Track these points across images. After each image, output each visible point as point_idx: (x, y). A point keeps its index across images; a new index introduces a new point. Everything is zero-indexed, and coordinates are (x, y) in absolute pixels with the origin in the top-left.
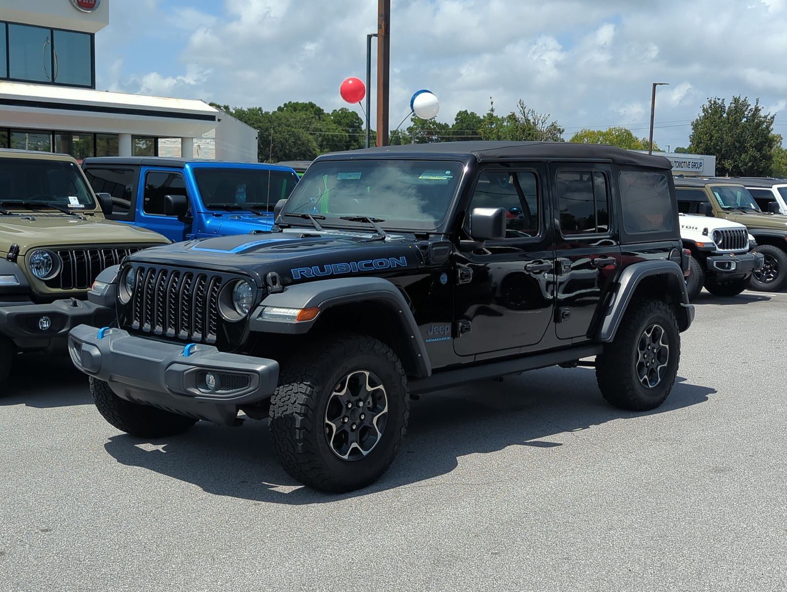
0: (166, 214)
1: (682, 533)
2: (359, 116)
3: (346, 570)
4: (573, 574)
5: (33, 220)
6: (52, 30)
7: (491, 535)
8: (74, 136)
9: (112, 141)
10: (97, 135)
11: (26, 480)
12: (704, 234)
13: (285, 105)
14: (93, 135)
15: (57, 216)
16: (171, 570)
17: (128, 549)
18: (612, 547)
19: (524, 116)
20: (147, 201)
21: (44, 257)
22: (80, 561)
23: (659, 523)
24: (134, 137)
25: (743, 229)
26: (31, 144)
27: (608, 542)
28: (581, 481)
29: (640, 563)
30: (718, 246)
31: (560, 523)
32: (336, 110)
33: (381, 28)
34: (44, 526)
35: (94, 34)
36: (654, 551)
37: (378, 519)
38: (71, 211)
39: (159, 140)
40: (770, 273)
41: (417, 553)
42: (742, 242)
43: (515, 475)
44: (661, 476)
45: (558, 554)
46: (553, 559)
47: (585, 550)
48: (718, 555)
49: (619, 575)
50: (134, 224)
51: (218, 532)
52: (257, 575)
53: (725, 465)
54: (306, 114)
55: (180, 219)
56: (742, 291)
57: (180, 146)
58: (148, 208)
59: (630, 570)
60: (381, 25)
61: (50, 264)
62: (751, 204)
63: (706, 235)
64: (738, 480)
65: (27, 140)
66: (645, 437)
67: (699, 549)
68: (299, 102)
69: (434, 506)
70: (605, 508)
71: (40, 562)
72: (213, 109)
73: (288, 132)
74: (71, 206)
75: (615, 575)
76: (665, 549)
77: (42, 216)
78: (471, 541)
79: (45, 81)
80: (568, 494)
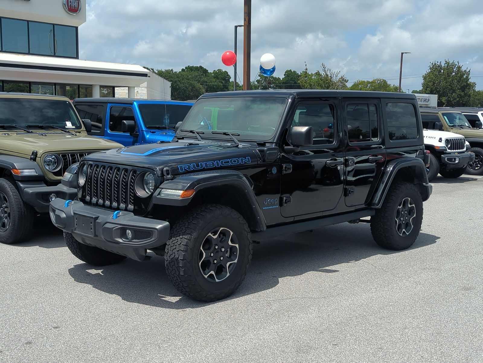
0: (123, 132)
1: (451, 331)
2: (229, 74)
3: (243, 355)
4: (386, 359)
5: (46, 136)
6: (54, 25)
7: (330, 332)
8: (67, 87)
9: (88, 89)
10: (80, 85)
11: (44, 295)
12: (439, 141)
13: (186, 68)
14: (78, 86)
15: (60, 133)
16: (134, 355)
17: (107, 340)
18: (408, 340)
19: (325, 72)
20: (111, 124)
21: (52, 158)
22: (77, 348)
23: (435, 324)
24: (101, 87)
25: (463, 138)
26: (42, 91)
27: (405, 337)
28: (382, 296)
29: (428, 352)
30: (448, 148)
31: (373, 324)
32: (215, 70)
33: (246, 20)
34: (55, 325)
35: (78, 27)
36: (435, 344)
37: (259, 321)
38: (67, 130)
39: (115, 88)
40: (478, 164)
41: (286, 344)
42: (462, 146)
43: (341, 292)
44: (431, 293)
45: (375, 345)
46: (372, 349)
47: (391, 342)
48: (477, 346)
49: (415, 360)
50: (104, 138)
51: (162, 329)
52: (187, 358)
53: (470, 285)
54: (198, 73)
55: (131, 134)
56: (461, 175)
57: (128, 92)
58: (112, 128)
59: (422, 357)
60: (246, 19)
61: (56, 162)
62: (466, 123)
63: (441, 142)
64: (480, 296)
65: (40, 89)
66: (417, 267)
67: (464, 342)
68: (194, 66)
69: (293, 312)
70: (400, 314)
71: (53, 349)
72: (146, 70)
73: (188, 83)
74: (67, 127)
75: (413, 360)
76: (442, 342)
77: (50, 133)
78: (318, 336)
79: (49, 55)
80: (375, 304)
